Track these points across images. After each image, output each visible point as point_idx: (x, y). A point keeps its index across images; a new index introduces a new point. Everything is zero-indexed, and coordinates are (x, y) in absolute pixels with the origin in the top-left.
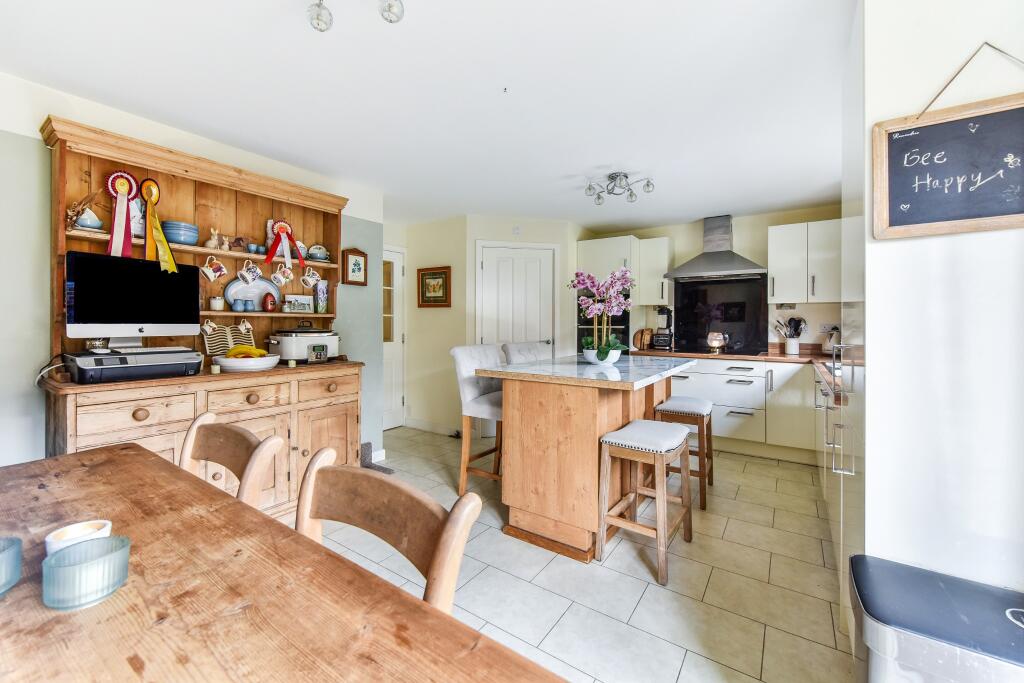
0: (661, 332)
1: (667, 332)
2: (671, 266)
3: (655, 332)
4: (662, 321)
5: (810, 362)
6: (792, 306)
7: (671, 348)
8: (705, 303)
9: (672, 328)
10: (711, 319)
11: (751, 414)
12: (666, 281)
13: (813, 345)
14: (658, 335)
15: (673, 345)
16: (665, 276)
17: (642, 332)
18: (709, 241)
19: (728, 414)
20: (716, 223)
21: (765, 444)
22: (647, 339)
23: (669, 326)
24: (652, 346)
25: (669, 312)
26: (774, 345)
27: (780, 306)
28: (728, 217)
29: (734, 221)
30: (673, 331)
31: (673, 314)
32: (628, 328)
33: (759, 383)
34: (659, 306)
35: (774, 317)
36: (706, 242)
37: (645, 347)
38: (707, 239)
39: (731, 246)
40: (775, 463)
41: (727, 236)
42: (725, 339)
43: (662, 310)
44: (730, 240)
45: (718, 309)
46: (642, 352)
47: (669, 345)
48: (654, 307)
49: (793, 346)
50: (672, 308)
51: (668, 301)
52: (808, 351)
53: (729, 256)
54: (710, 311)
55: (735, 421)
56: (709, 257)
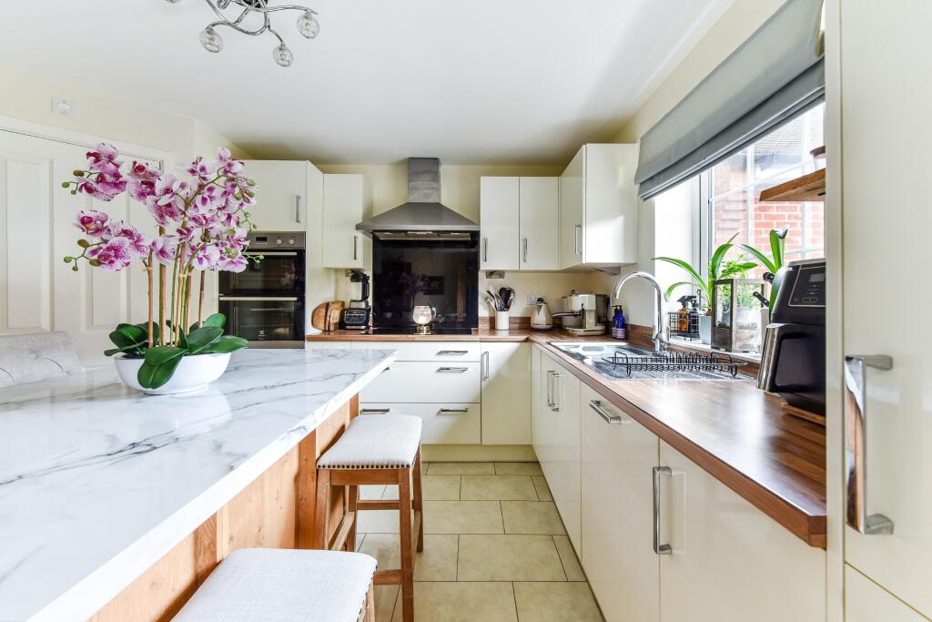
0: (354, 305)
1: (363, 305)
2: (368, 215)
3: (347, 306)
4: (355, 291)
5: (527, 340)
6: (501, 274)
7: (368, 327)
8: (409, 272)
9: (370, 300)
10: (414, 292)
11: (466, 411)
12: (360, 236)
13: (521, 318)
14: (350, 310)
15: (370, 323)
16: (358, 227)
17: (327, 306)
18: (415, 188)
19: (438, 414)
20: (422, 167)
21: (480, 445)
22: (335, 316)
23: (365, 298)
24: (341, 325)
25: (365, 279)
26: (484, 318)
27: (491, 274)
28: (435, 161)
29: (443, 169)
30: (371, 304)
31: (371, 281)
32: (302, 300)
33: (474, 371)
34: (353, 271)
35: (485, 285)
36: (411, 189)
37: (332, 328)
38: (412, 184)
39: (440, 197)
40: (490, 468)
41: (435, 185)
42: (433, 313)
43: (356, 275)
44: (438, 189)
45: (422, 280)
46: (327, 336)
47: (366, 323)
48: (347, 271)
49: (503, 320)
50: (369, 273)
51: (365, 263)
52: (517, 325)
53: (436, 210)
54: (414, 282)
55: (446, 420)
56: (412, 209)
